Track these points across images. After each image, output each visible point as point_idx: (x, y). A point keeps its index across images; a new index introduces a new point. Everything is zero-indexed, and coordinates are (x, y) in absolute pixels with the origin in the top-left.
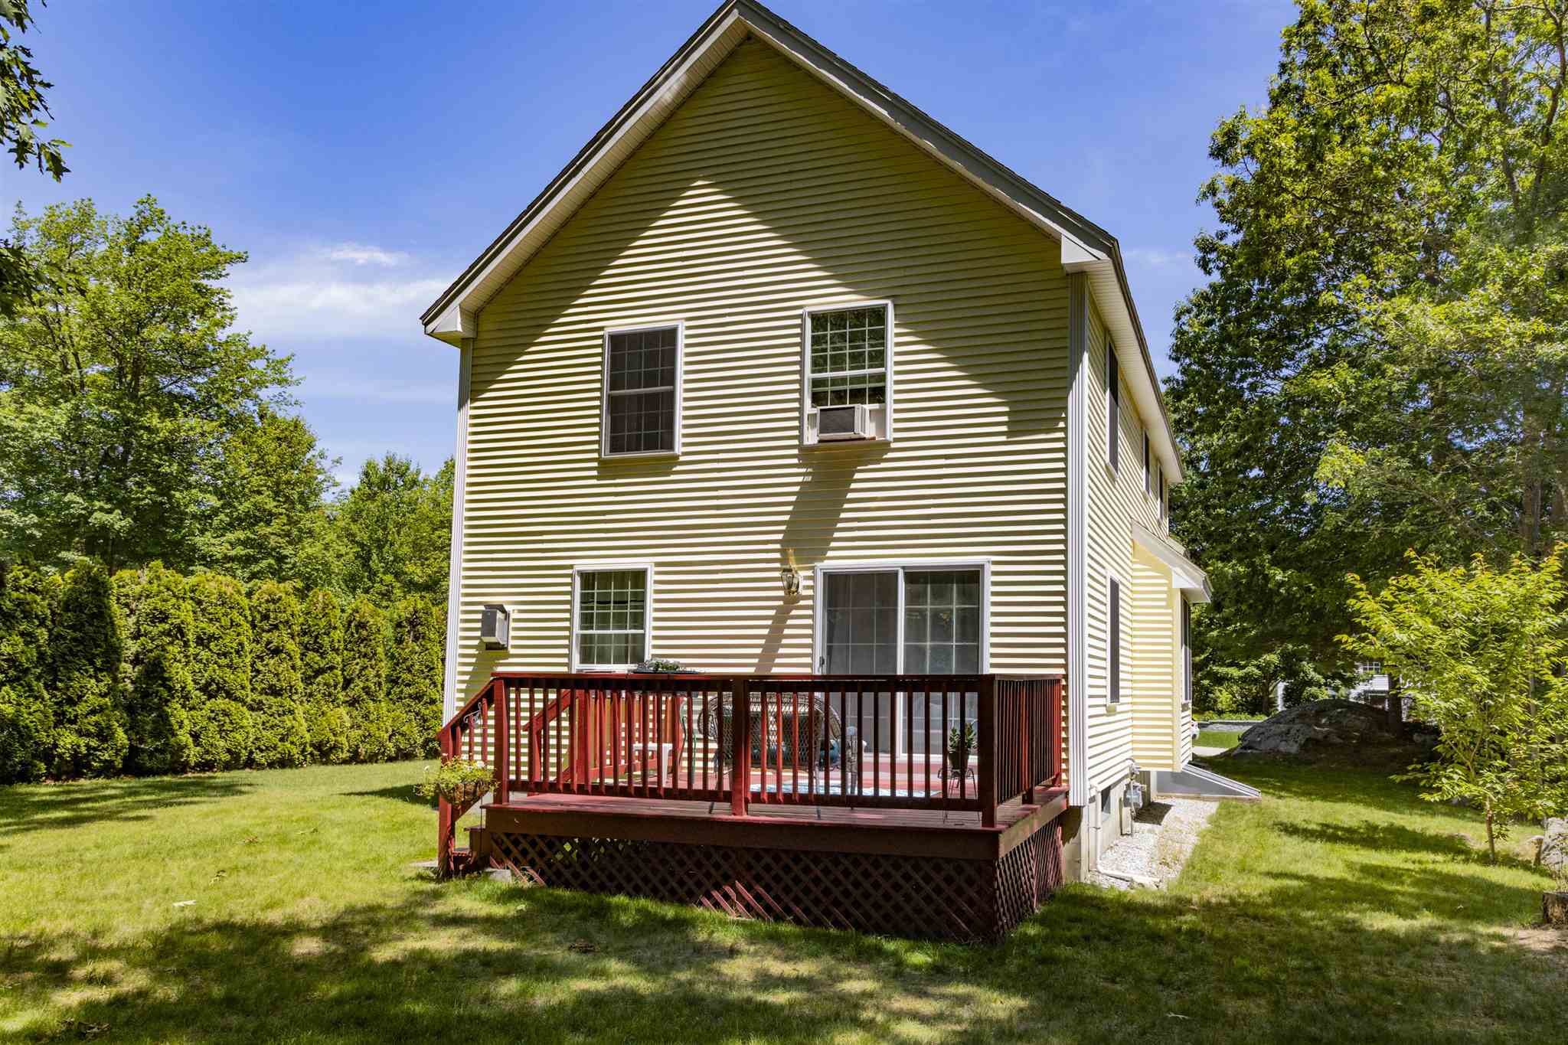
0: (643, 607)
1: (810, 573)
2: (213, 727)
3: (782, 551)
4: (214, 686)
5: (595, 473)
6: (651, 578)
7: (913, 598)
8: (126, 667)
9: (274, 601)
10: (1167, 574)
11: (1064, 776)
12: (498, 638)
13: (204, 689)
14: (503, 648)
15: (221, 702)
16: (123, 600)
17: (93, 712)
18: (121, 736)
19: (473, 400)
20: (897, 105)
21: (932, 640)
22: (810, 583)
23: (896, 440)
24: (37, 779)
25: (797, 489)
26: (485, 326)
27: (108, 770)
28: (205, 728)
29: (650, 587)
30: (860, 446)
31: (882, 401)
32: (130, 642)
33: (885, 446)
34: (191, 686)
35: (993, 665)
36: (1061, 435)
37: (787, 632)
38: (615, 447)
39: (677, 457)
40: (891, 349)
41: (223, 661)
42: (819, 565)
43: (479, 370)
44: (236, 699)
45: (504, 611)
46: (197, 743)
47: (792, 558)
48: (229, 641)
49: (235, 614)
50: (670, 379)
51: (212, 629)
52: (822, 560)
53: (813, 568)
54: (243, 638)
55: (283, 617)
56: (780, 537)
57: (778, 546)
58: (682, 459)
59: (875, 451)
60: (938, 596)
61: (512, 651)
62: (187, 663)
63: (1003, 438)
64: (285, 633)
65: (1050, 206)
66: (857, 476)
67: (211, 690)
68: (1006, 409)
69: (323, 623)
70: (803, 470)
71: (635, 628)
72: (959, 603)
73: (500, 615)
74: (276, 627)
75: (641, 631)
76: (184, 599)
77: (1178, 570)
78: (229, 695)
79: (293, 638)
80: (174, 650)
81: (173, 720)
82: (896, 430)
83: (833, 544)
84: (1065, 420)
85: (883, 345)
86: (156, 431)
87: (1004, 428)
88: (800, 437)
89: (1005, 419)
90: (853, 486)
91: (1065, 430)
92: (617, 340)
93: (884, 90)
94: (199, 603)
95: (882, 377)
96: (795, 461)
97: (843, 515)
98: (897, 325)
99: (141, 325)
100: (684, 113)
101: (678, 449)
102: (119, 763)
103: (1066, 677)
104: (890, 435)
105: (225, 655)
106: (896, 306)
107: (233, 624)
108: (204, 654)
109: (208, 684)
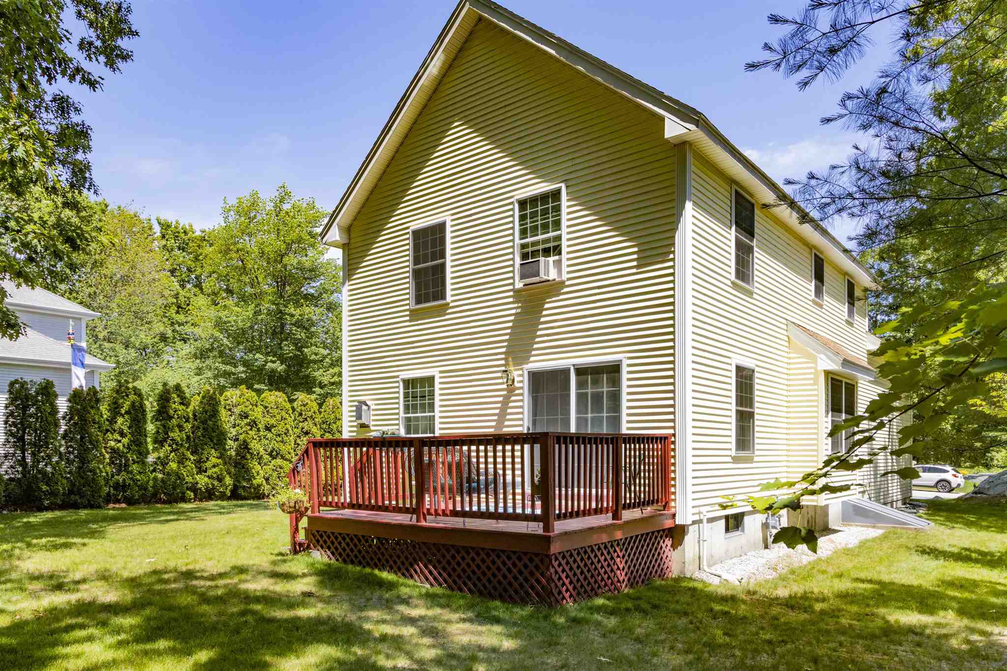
0: (433, 399)
1: (520, 372)
2: (275, 474)
3: (506, 359)
4: (275, 453)
5: (408, 318)
6: (437, 380)
7: (580, 385)
8: (230, 442)
9: (304, 406)
10: (814, 360)
11: (673, 504)
12: (364, 421)
13: (270, 454)
14: (368, 426)
15: (279, 461)
16: (228, 407)
17: (214, 466)
18: (228, 480)
19: (349, 281)
20: (562, 45)
21: (592, 412)
22: (521, 379)
23: (569, 279)
24: (189, 501)
25: (512, 318)
26: (353, 235)
27: (223, 497)
28: (271, 475)
29: (437, 386)
30: (546, 286)
31: (560, 253)
32: (232, 430)
33: (562, 284)
34: (262, 452)
35: (628, 429)
36: (671, 264)
37: (509, 411)
38: (418, 301)
39: (448, 304)
40: (564, 217)
41: (279, 439)
42: (525, 366)
43: (352, 262)
44: (286, 460)
45: (367, 405)
46: (268, 483)
47: (511, 363)
48: (281, 428)
49: (283, 413)
50: (443, 255)
51: (273, 421)
52: (527, 363)
53: (522, 369)
54: (288, 426)
55: (310, 414)
56: (504, 350)
57: (503, 356)
58: (451, 305)
59: (555, 288)
60: (595, 382)
61: (372, 428)
62: (260, 440)
63: (634, 271)
64: (310, 422)
65: (657, 96)
66: (547, 306)
67: (274, 454)
68: (636, 249)
69: (332, 416)
70: (516, 305)
71: (429, 412)
72: (608, 387)
73: (364, 407)
74: (306, 419)
75: (432, 414)
76: (256, 406)
77: (822, 356)
78: (283, 457)
79: (316, 425)
80: (252, 433)
81: (254, 471)
82: (569, 272)
83: (533, 353)
84: (673, 252)
85: (559, 215)
86: (292, 316)
87: (635, 263)
88: (513, 284)
89: (635, 256)
90: (544, 313)
91: (673, 260)
92: (417, 234)
93: (552, 35)
94: (266, 407)
95: (559, 238)
96: (511, 300)
97: (539, 333)
98: (568, 200)
99: (282, 256)
100: (446, 80)
101: (449, 299)
102: (228, 493)
103: (674, 435)
104: (565, 276)
105: (279, 435)
106: (567, 187)
107: (282, 419)
108: (269, 435)
109: (272, 452)
